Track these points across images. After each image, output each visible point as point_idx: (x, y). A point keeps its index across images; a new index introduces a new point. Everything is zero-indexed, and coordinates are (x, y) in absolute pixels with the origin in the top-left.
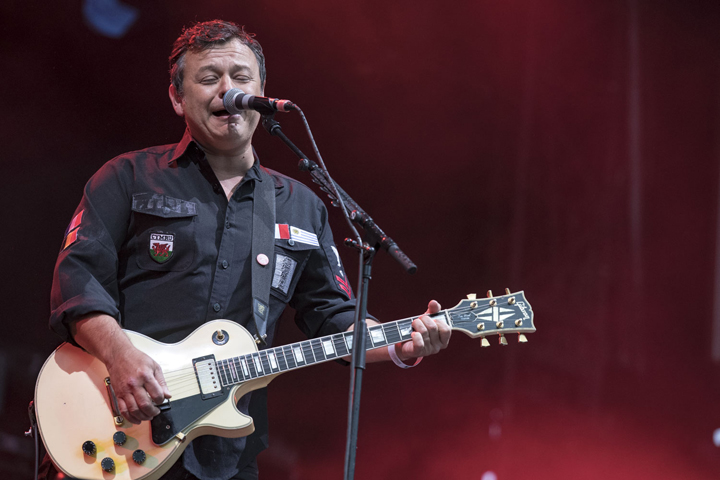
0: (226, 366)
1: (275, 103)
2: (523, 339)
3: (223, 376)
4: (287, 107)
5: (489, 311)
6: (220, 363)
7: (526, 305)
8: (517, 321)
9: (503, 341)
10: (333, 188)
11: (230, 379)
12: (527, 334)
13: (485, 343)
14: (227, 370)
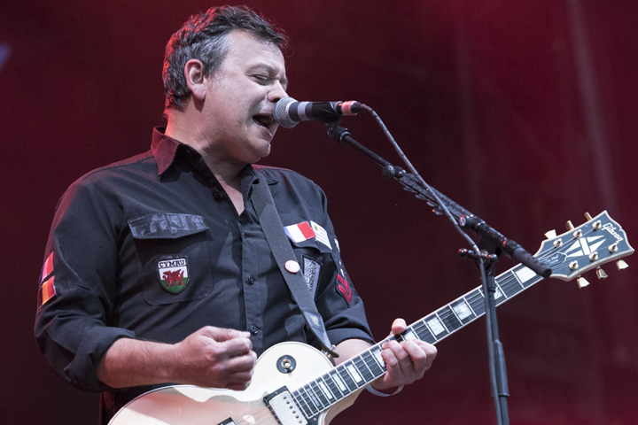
0: (304, 395)
1: (339, 107)
2: (622, 265)
3: (305, 407)
4: (354, 109)
5: (576, 245)
6: (296, 393)
7: (615, 226)
8: (610, 247)
9: (601, 274)
10: (431, 194)
11: (314, 408)
12: (625, 259)
13: (583, 283)
14: (308, 399)
